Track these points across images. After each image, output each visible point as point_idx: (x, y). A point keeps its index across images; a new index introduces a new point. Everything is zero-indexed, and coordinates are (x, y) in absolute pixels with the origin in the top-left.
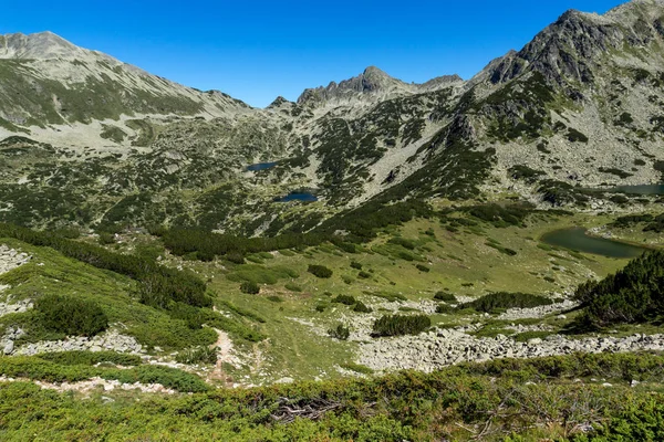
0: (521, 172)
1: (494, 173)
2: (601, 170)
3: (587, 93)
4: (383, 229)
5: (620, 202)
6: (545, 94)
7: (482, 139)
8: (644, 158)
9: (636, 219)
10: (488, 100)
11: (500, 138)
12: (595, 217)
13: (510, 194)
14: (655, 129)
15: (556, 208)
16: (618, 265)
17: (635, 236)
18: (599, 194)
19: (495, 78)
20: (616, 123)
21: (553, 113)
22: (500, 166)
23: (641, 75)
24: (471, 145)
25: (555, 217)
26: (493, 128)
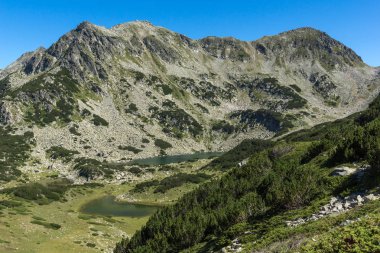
0: (58, 153)
1: (33, 154)
2: (120, 148)
3: (104, 87)
5: (136, 172)
6: (72, 86)
7: (20, 124)
8: (148, 138)
9: (148, 184)
10: (24, 88)
11: (37, 123)
12: (119, 187)
13: (50, 172)
14: (153, 116)
15: (90, 181)
16: (141, 222)
17: (149, 198)
18: (121, 167)
19: (28, 69)
20: (127, 111)
21: (80, 102)
22: (39, 148)
23: (139, 77)
24: (10, 129)
25: (90, 189)
26: (30, 114)
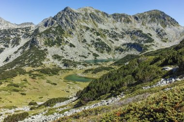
0: (56, 57)
1: (47, 57)
2: (79, 56)
3: (74, 32)
4: (5, 80)
5: (85, 65)
6: (62, 32)
7: (43, 46)
8: (90, 52)
9: (90, 70)
10: (44, 32)
11: (49, 46)
12: (79, 71)
13: (53, 64)
14: (92, 44)
15: (68, 68)
16: (87, 84)
17: (90, 75)
18: (79, 63)
19: (46, 25)
20: (82, 42)
21: (65, 38)
22: (49, 55)
23: (88, 29)
24: (39, 47)
25: (68, 71)
26: (46, 42)
